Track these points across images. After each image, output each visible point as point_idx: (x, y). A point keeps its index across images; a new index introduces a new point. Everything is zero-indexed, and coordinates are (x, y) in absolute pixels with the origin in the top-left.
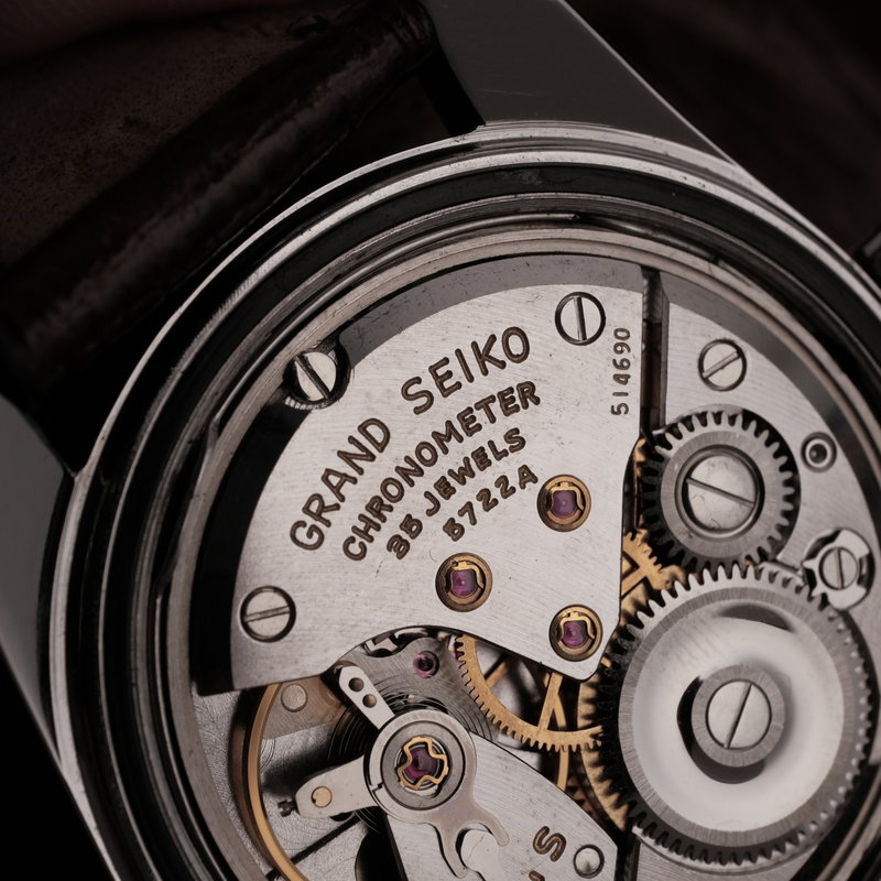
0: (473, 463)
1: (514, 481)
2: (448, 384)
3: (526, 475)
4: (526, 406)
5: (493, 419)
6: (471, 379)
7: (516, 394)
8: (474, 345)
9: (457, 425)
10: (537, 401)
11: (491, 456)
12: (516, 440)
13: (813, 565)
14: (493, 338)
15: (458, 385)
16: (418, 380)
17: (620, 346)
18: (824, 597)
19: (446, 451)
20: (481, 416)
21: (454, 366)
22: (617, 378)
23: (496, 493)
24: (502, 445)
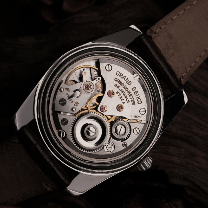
0: (126, 96)
1: (123, 101)
2: (135, 93)
3: (124, 103)
4: (132, 103)
5: (131, 99)
6: (136, 96)
7: (134, 102)
8: (140, 97)
9: (130, 94)
10: (133, 105)
11: (126, 98)
12: (128, 102)
13: (110, 144)
14: (141, 99)
15: (135, 94)
16: (136, 89)
17: (139, 117)
18: (106, 145)
19: (127, 92)
20: (131, 97)
21: (137, 94)
22: (135, 116)
23: (122, 99)
24: (128, 100)
